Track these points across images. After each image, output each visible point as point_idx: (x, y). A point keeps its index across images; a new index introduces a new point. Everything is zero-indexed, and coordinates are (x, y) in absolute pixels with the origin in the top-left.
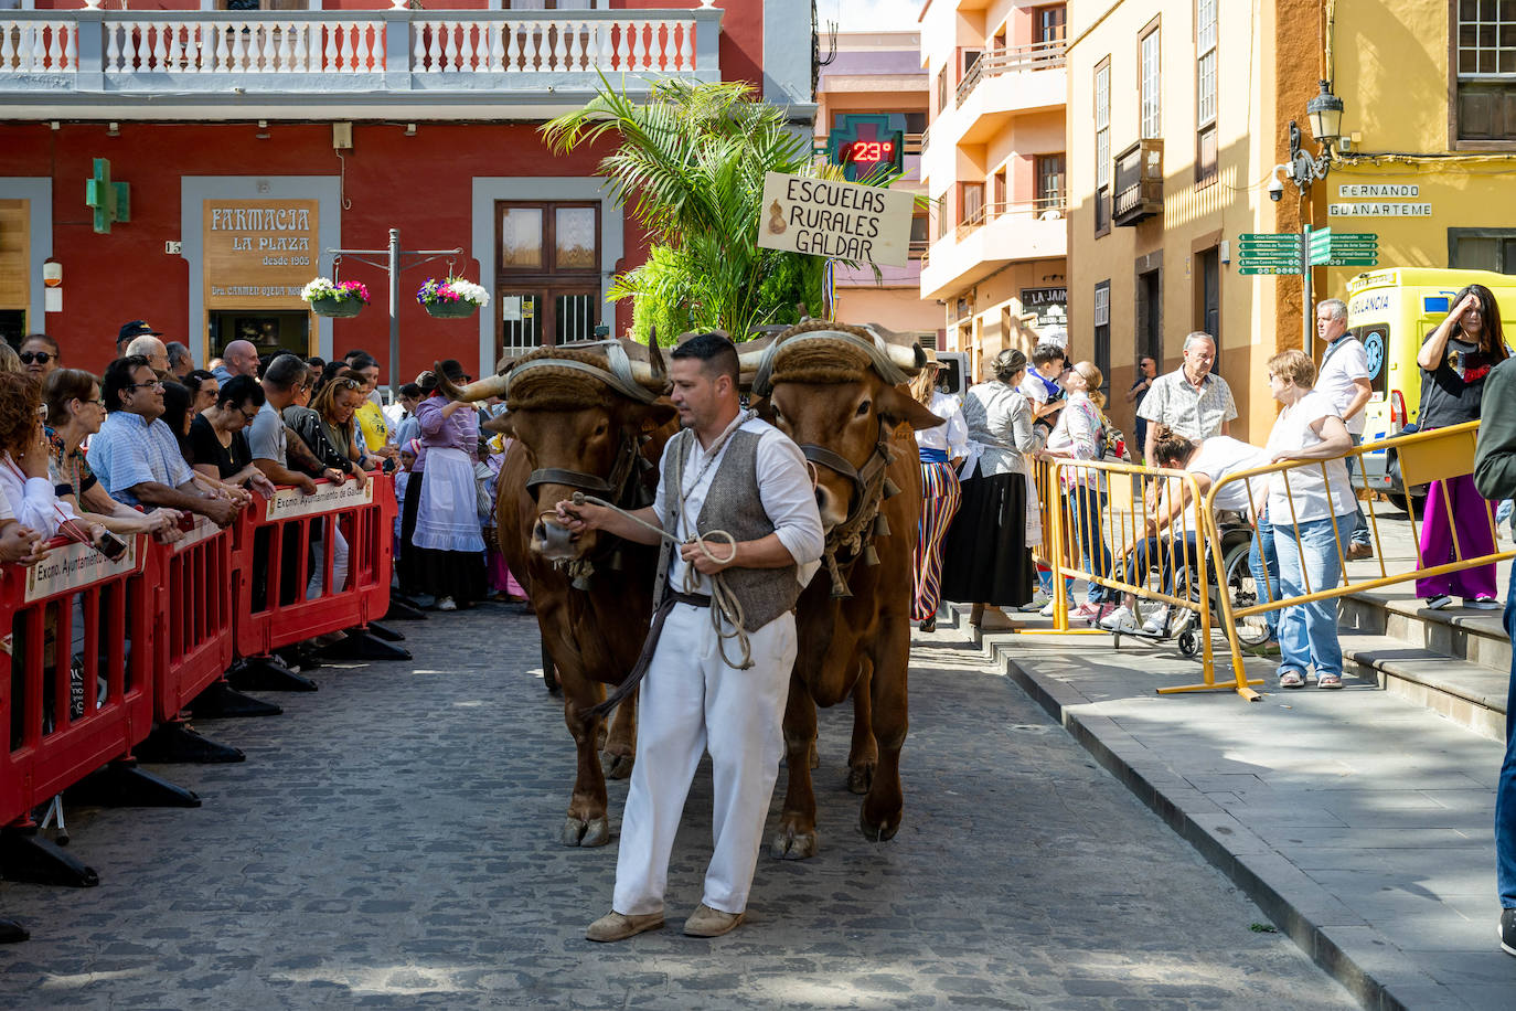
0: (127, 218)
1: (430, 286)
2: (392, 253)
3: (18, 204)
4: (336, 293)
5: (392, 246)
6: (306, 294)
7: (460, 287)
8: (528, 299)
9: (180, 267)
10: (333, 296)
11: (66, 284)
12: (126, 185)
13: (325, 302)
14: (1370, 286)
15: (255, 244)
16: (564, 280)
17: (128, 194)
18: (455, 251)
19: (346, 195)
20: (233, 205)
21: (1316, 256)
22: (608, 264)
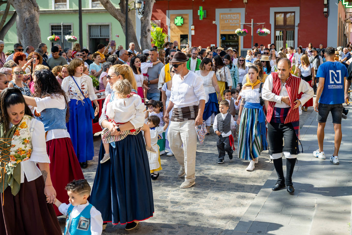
0: (206, 17)
1: (259, 30)
2: (252, 23)
3: (187, 15)
4: (242, 31)
5: (252, 22)
6: (236, 32)
7: (265, 30)
8: (281, 31)
9: (215, 26)
11: (195, 30)
12: (206, 11)
13: (240, 33)
15: (229, 21)
16: (288, 28)
17: (206, 13)
18: (264, 23)
19: (246, 11)
20: (225, 14)
22: (296, 24)
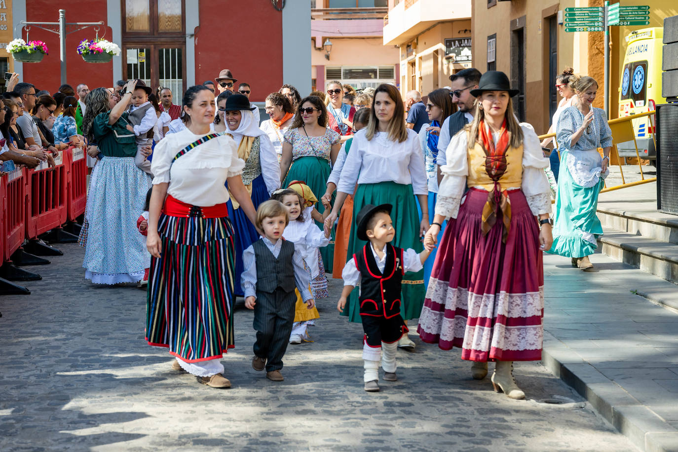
1: (85, 44)
2: (61, 23)
4: (28, 48)
5: (61, 20)
6: (9, 48)
7: (103, 44)
8: (142, 51)
10: (26, 50)
13: (21, 53)
14: (638, 38)
16: (163, 39)
18: (99, 23)
21: (611, 20)
22: (190, 28)
